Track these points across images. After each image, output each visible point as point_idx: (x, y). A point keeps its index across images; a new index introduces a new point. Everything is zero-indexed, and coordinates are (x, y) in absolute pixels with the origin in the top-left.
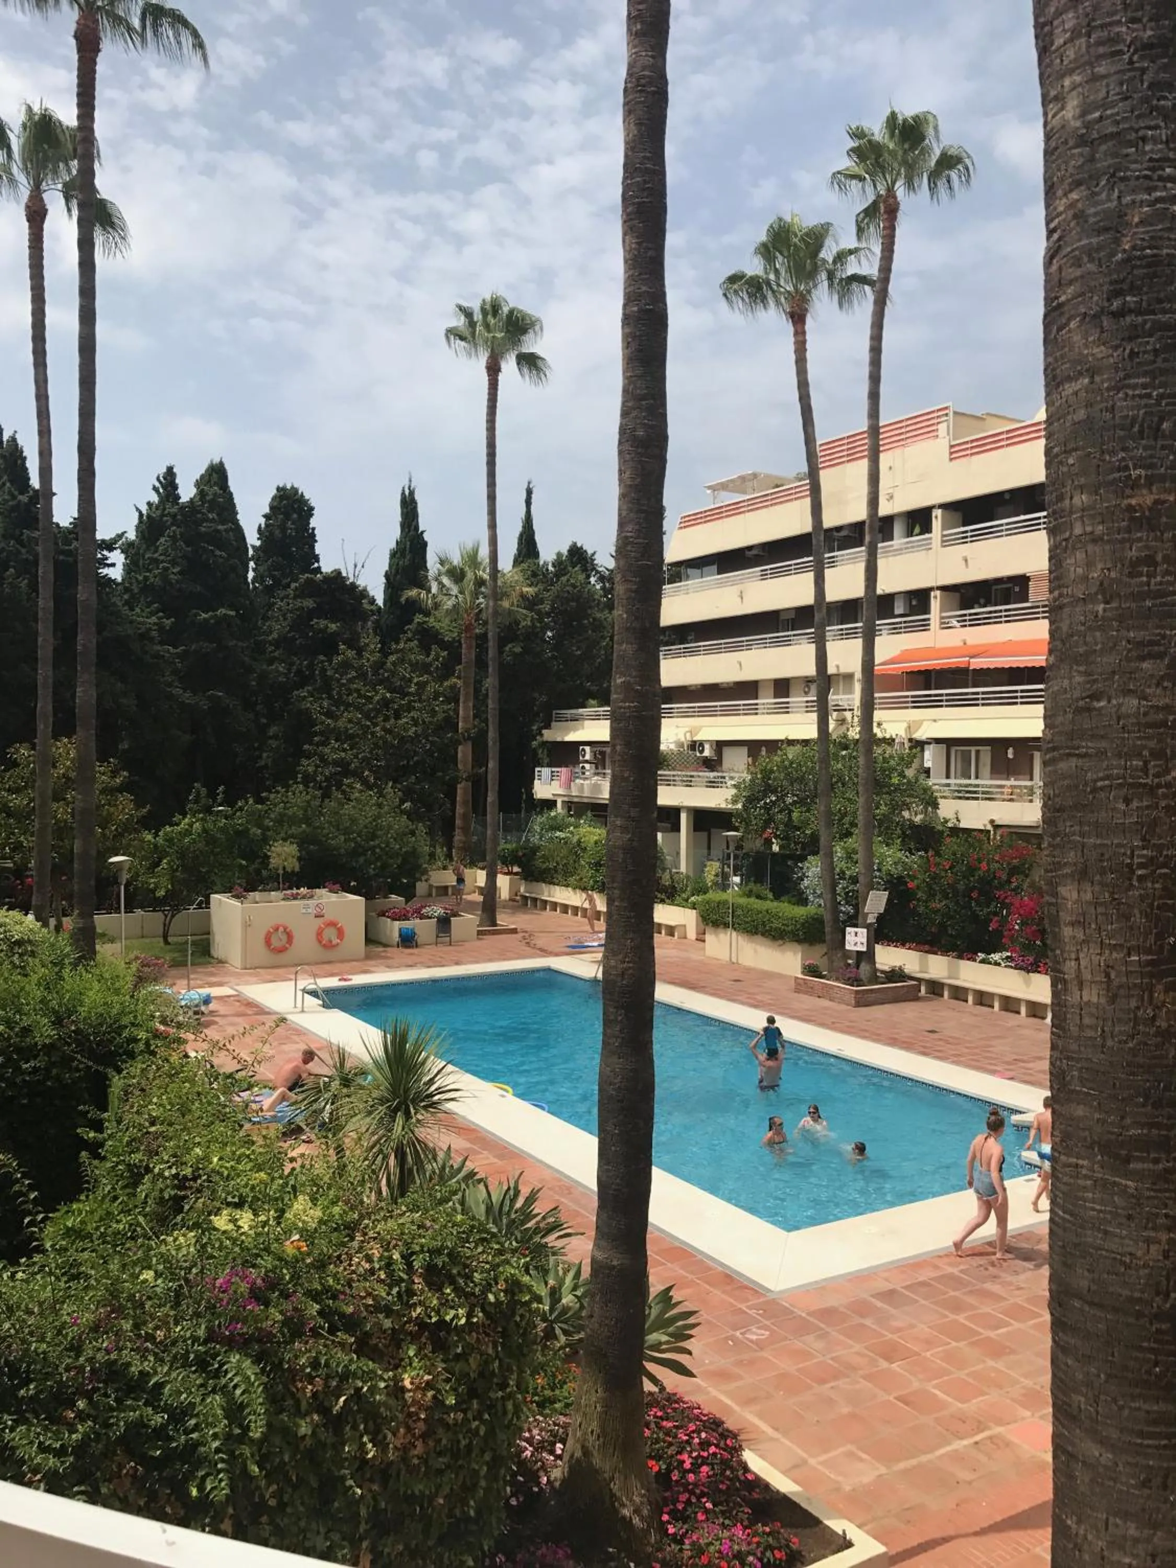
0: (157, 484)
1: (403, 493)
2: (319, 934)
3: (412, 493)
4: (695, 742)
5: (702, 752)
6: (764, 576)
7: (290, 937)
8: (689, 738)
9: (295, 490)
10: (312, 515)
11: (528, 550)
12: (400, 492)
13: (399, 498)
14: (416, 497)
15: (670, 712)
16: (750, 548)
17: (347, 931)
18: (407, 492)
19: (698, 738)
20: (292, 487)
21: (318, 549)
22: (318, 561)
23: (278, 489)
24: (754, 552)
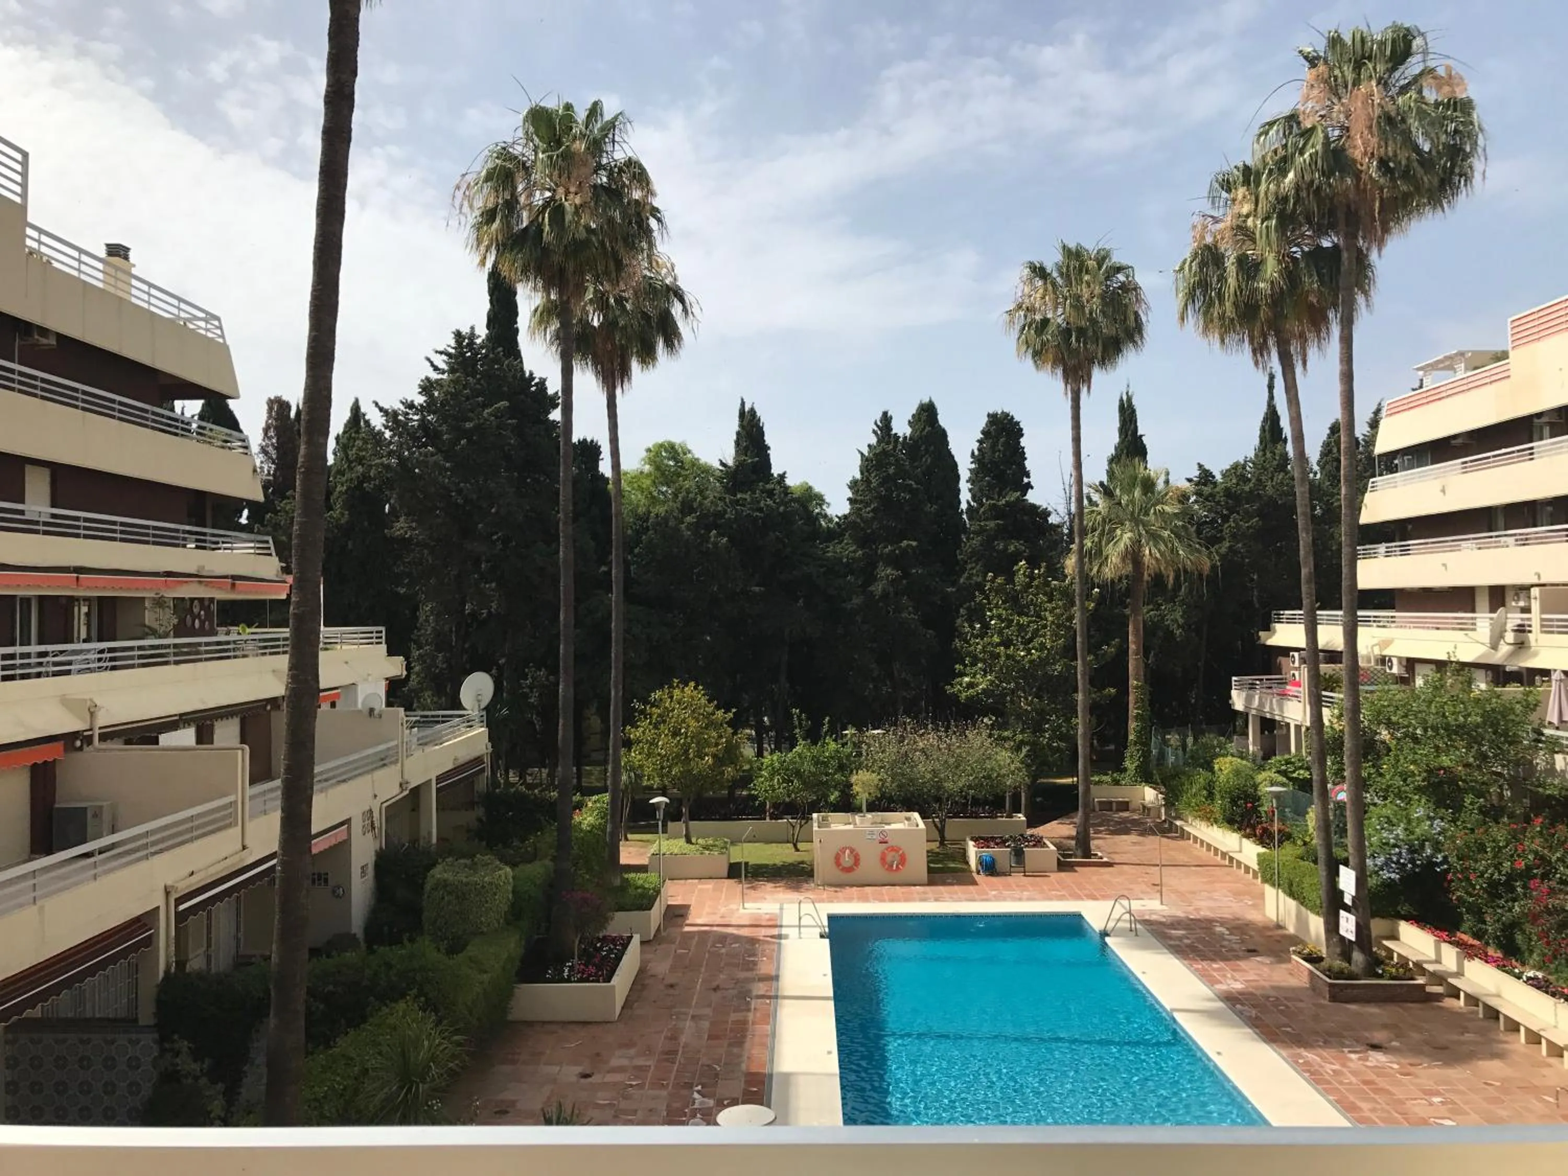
0: (876, 428)
1: (1121, 400)
2: (883, 859)
3: (1129, 399)
4: (1385, 657)
5: (1391, 668)
6: (1465, 470)
7: (857, 860)
8: (1377, 651)
9: (1006, 415)
10: (1022, 435)
11: (1272, 435)
12: (1118, 398)
13: (1117, 404)
14: (1134, 402)
15: (1367, 621)
16: (1455, 437)
17: (910, 858)
18: (1125, 398)
19: (1385, 653)
20: (1003, 412)
21: (1028, 464)
22: (1028, 476)
23: (989, 415)
24: (1460, 441)
